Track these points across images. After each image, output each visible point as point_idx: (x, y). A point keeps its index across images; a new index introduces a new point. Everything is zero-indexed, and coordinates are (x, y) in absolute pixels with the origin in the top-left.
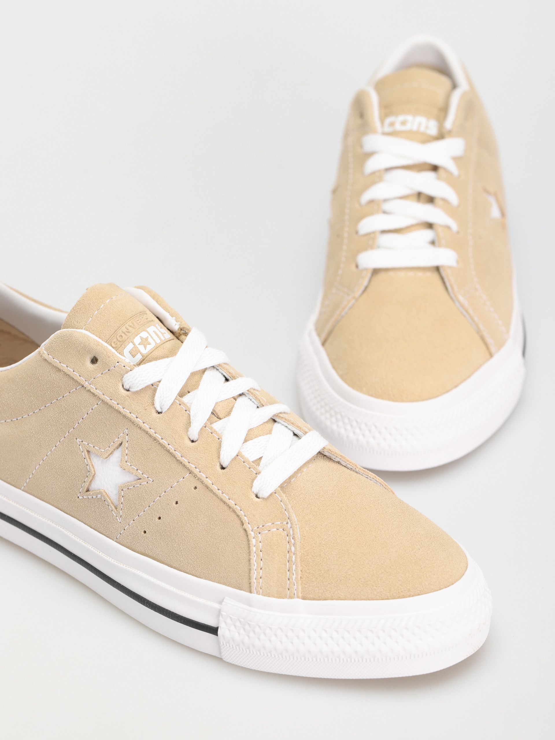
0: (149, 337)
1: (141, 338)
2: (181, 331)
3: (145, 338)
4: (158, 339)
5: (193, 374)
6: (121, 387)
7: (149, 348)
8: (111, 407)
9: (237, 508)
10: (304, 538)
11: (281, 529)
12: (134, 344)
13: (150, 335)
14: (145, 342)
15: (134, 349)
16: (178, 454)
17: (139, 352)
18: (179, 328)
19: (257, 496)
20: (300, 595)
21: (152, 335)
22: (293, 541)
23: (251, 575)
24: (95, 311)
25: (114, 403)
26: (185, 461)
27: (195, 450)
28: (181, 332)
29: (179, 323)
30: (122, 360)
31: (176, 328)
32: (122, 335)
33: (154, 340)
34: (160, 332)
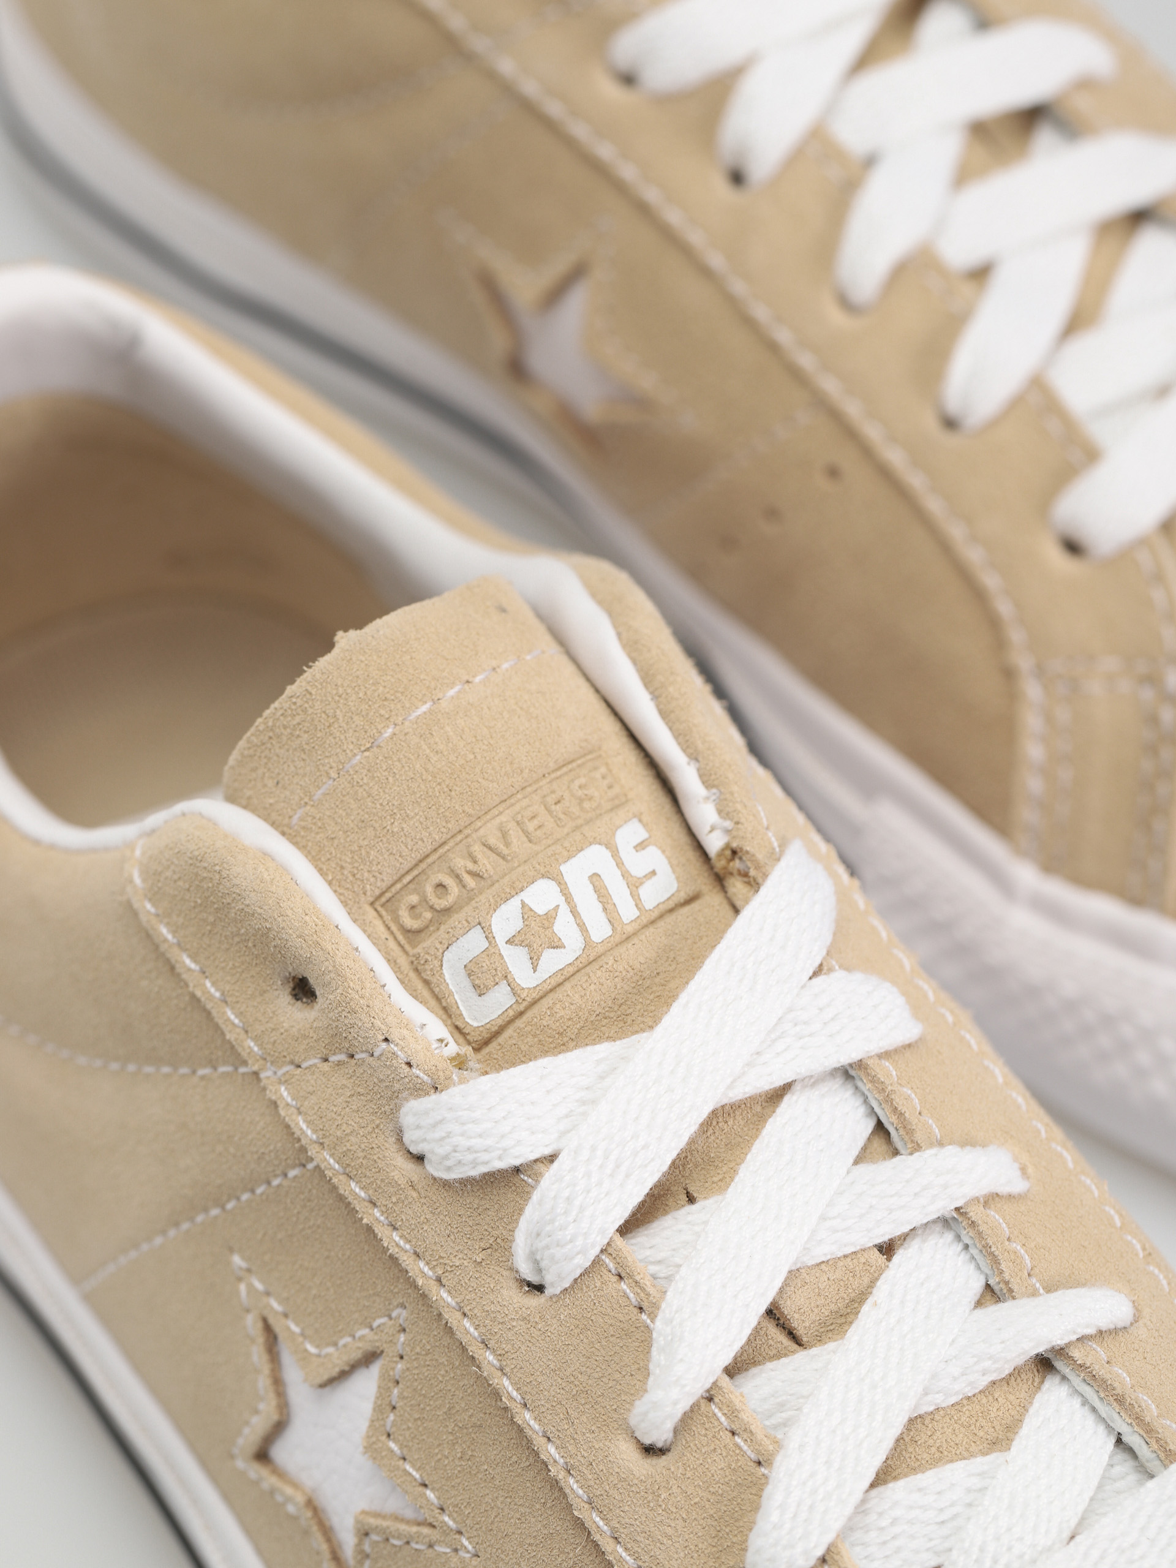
0: (564, 909)
1: (526, 911)
2: (732, 859)
3: (543, 910)
4: (602, 918)
5: (719, 1116)
6: (389, 1135)
7: (553, 962)
12: (490, 937)
13: (569, 899)
14: (537, 934)
15: (487, 963)
16: (578, 1493)
17: (505, 975)
18: (723, 850)
21: (577, 899)
24: (350, 754)
27: (650, 1498)
28: (731, 864)
29: (728, 824)
30: (405, 1032)
31: (714, 843)
32: (449, 881)
33: (582, 927)
34: (626, 874)
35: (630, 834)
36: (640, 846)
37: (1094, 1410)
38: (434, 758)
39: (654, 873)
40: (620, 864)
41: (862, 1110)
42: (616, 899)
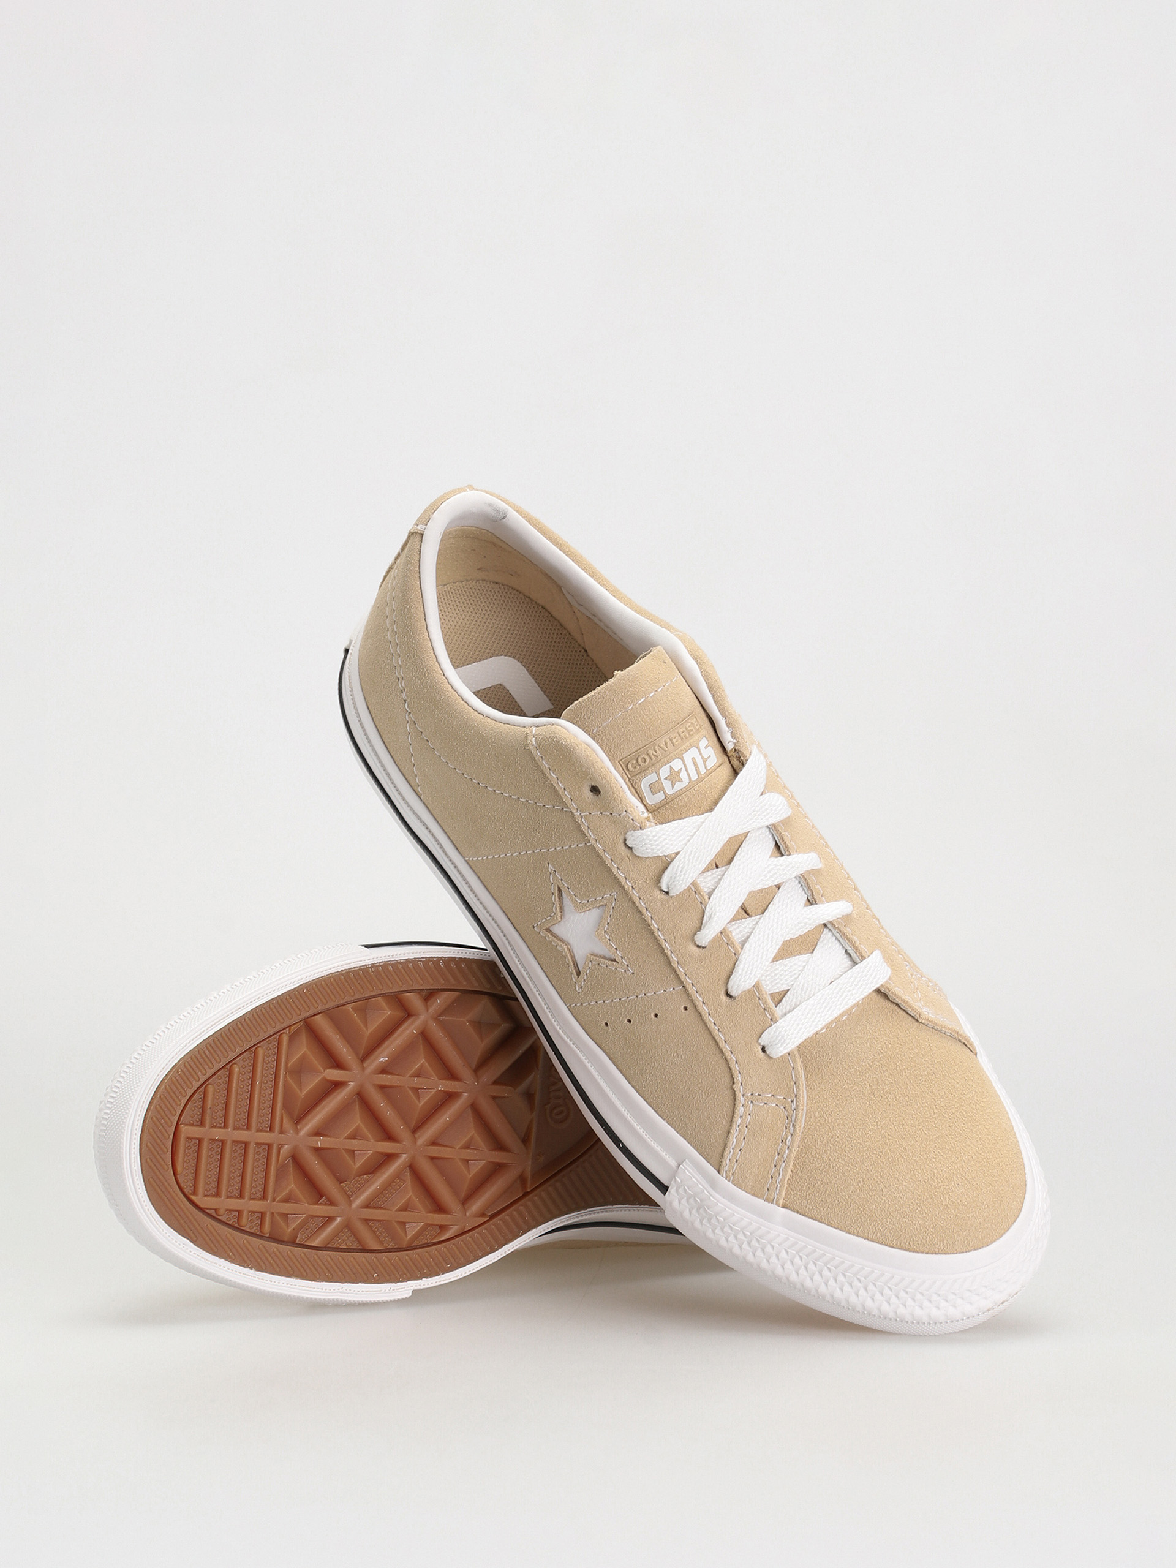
0: (683, 769)
1: (671, 769)
2: (737, 755)
3: (676, 770)
4: (695, 772)
5: (729, 841)
6: (622, 841)
7: (679, 786)
8: (603, 862)
9: (732, 1058)
10: (809, 1127)
11: (782, 1107)
12: (658, 776)
13: (685, 766)
14: (674, 777)
15: (657, 785)
16: (674, 959)
17: (663, 790)
18: (735, 749)
19: (763, 1050)
20: (781, 1201)
21: (687, 766)
22: (792, 1129)
23: (726, 1153)
25: (607, 857)
26: (681, 971)
27: (698, 962)
29: (735, 741)
30: (632, 809)
31: (729, 747)
32: (647, 757)
33: (689, 775)
34: (702, 757)
35: (704, 742)
36: (706, 747)
37: (839, 941)
38: (645, 717)
39: (710, 756)
40: (701, 754)
41: (772, 839)
42: (699, 766)
